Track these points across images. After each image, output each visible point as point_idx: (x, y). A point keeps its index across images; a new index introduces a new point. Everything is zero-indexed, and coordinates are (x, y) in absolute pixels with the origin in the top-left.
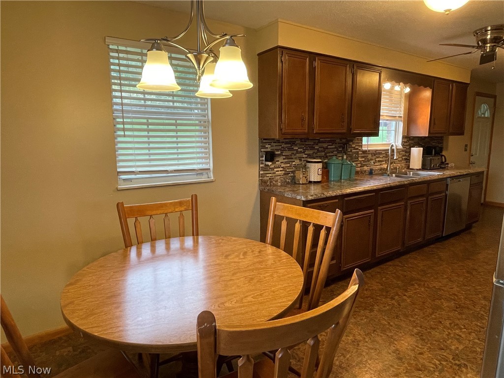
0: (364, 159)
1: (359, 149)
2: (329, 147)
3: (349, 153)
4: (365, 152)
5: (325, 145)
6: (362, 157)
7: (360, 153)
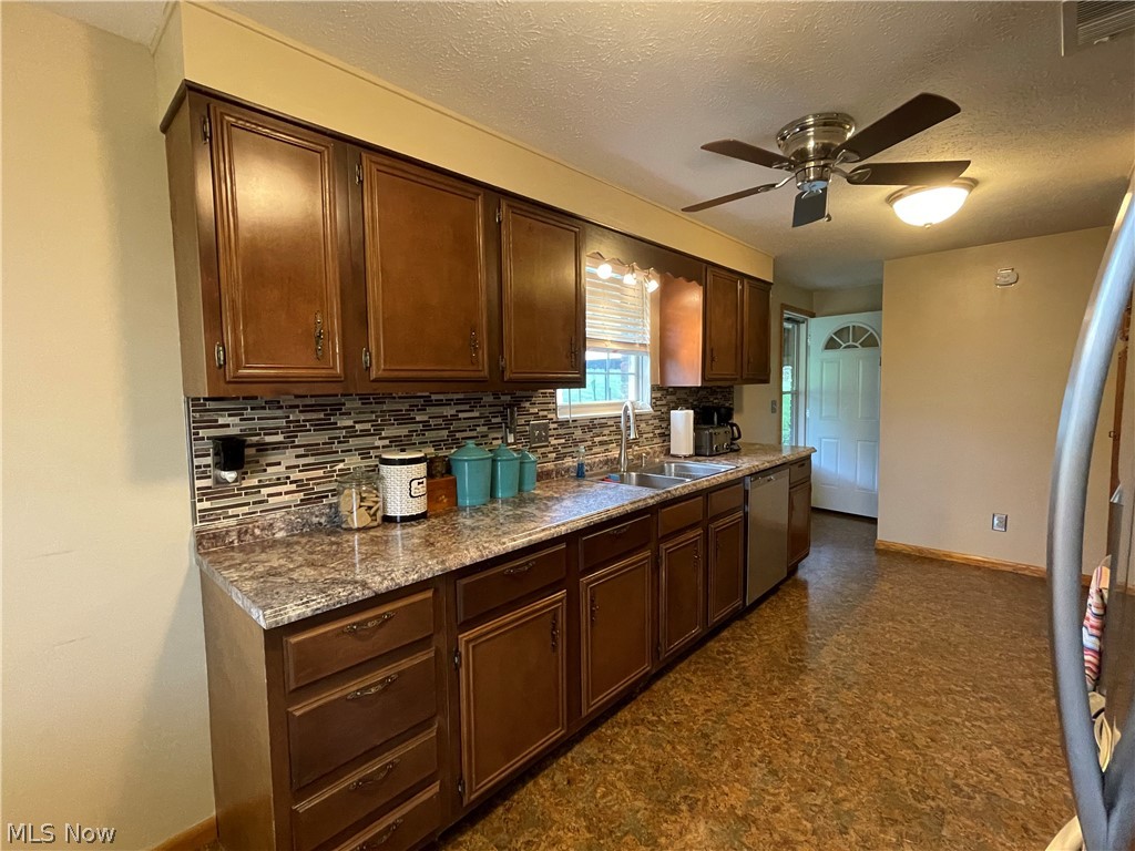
0: (563, 441)
1: (550, 416)
2: (461, 415)
3: (519, 429)
4: (563, 424)
5: (449, 411)
6: (558, 437)
7: (552, 426)
